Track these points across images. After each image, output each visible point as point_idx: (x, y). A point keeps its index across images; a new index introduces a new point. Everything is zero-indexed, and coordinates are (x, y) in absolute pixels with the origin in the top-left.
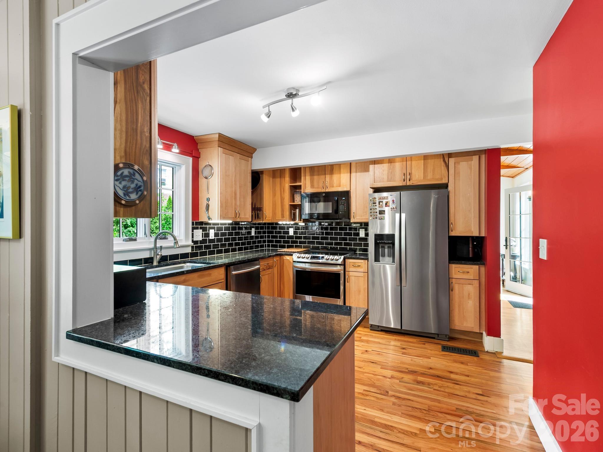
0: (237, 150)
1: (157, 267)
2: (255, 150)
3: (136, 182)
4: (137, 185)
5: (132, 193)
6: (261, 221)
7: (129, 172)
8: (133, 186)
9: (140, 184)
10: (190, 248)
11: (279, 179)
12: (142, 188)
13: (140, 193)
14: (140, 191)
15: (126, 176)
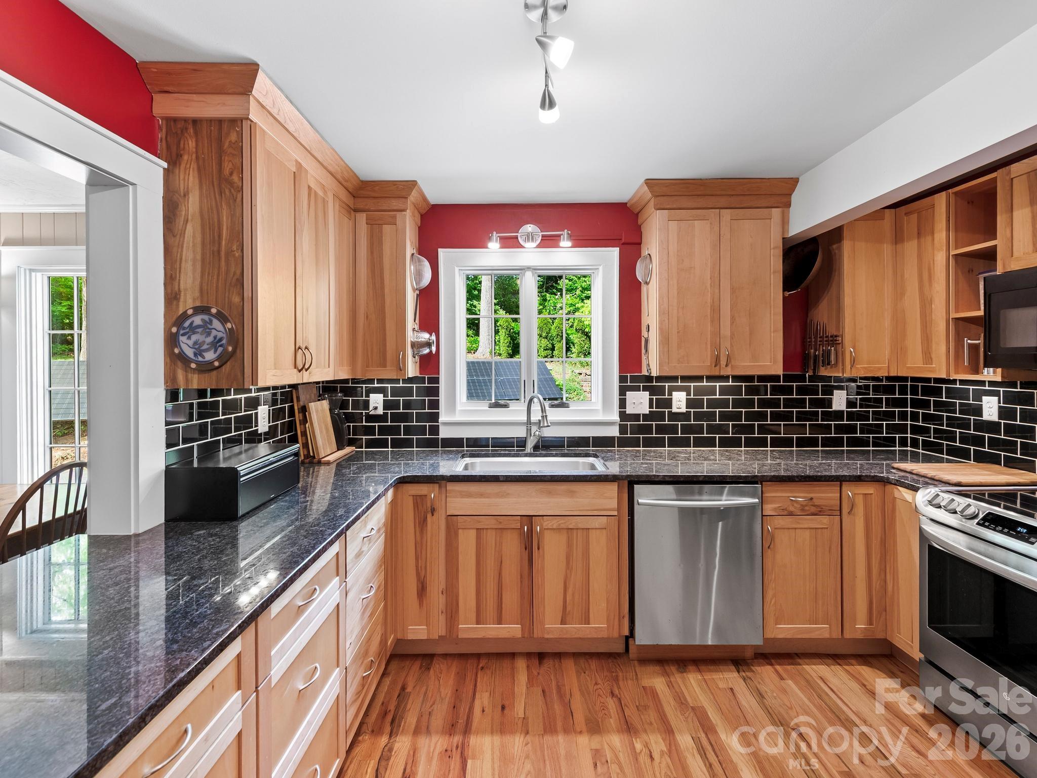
0: (723, 201)
1: (530, 455)
2: (792, 183)
3: (214, 333)
4: (215, 337)
5: (207, 350)
6: (839, 372)
7: (202, 320)
8: (210, 339)
9: (220, 335)
10: (617, 428)
11: (916, 241)
12: (224, 342)
13: (220, 350)
14: (221, 346)
15: (199, 327)
